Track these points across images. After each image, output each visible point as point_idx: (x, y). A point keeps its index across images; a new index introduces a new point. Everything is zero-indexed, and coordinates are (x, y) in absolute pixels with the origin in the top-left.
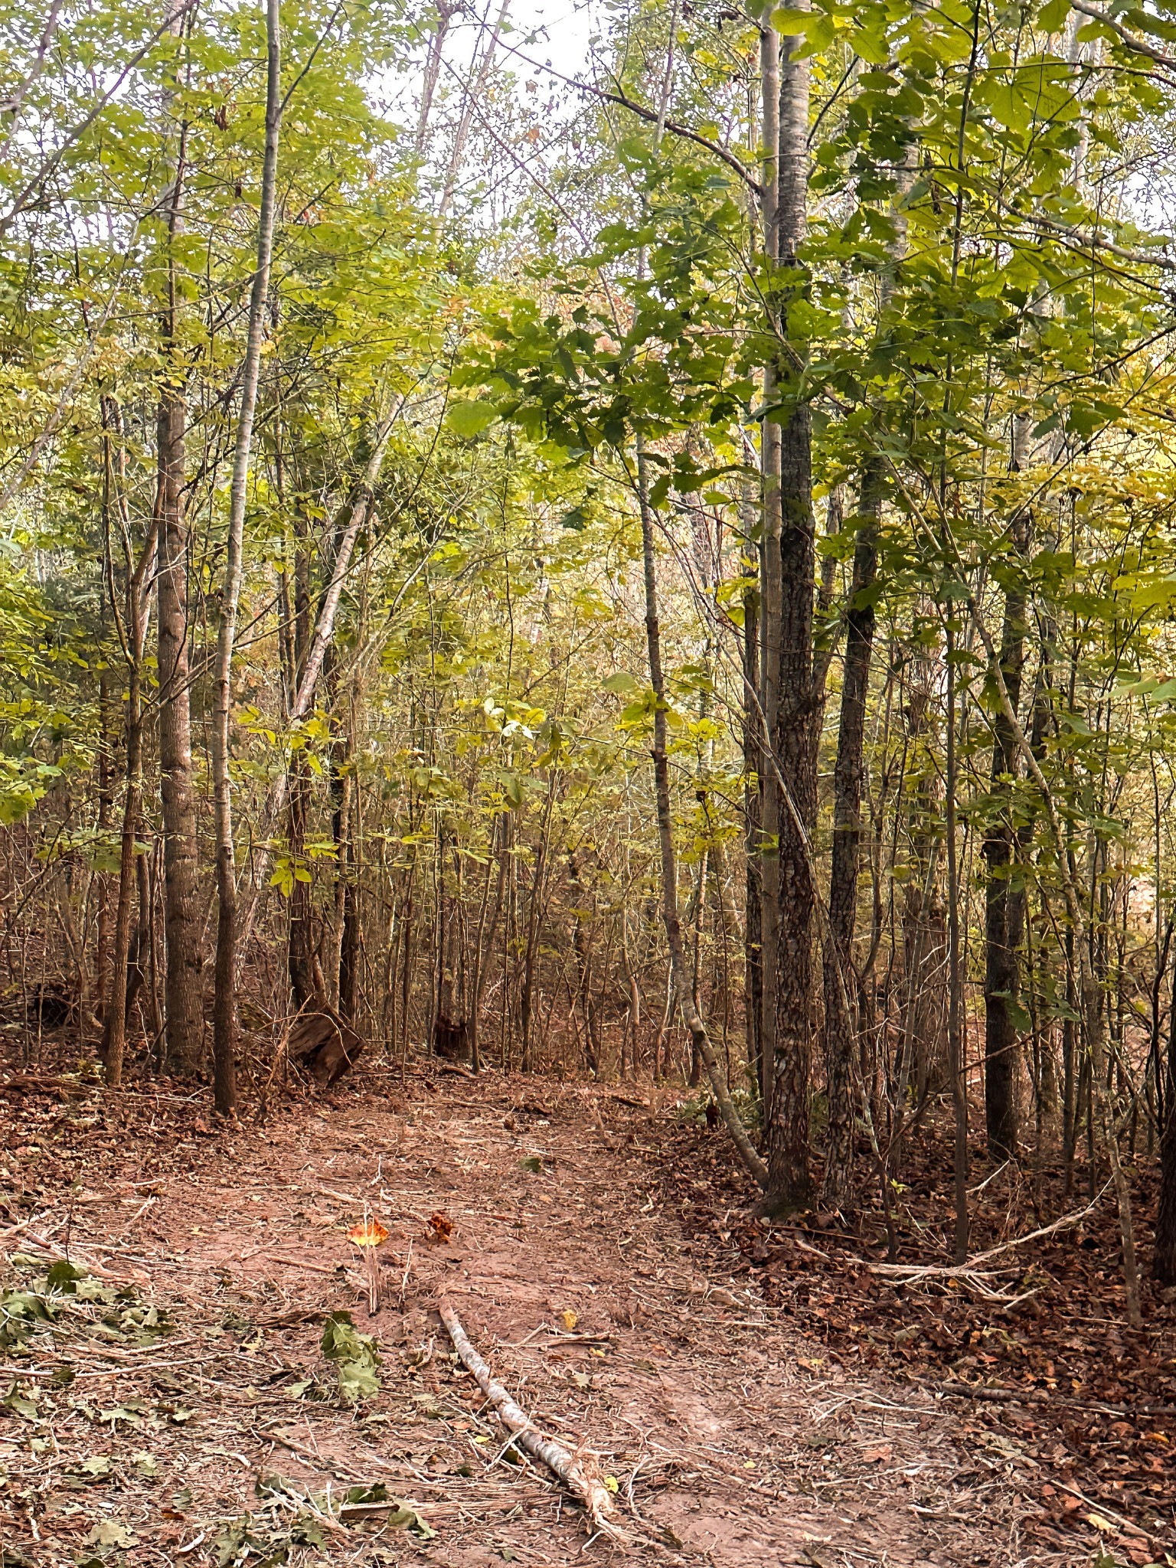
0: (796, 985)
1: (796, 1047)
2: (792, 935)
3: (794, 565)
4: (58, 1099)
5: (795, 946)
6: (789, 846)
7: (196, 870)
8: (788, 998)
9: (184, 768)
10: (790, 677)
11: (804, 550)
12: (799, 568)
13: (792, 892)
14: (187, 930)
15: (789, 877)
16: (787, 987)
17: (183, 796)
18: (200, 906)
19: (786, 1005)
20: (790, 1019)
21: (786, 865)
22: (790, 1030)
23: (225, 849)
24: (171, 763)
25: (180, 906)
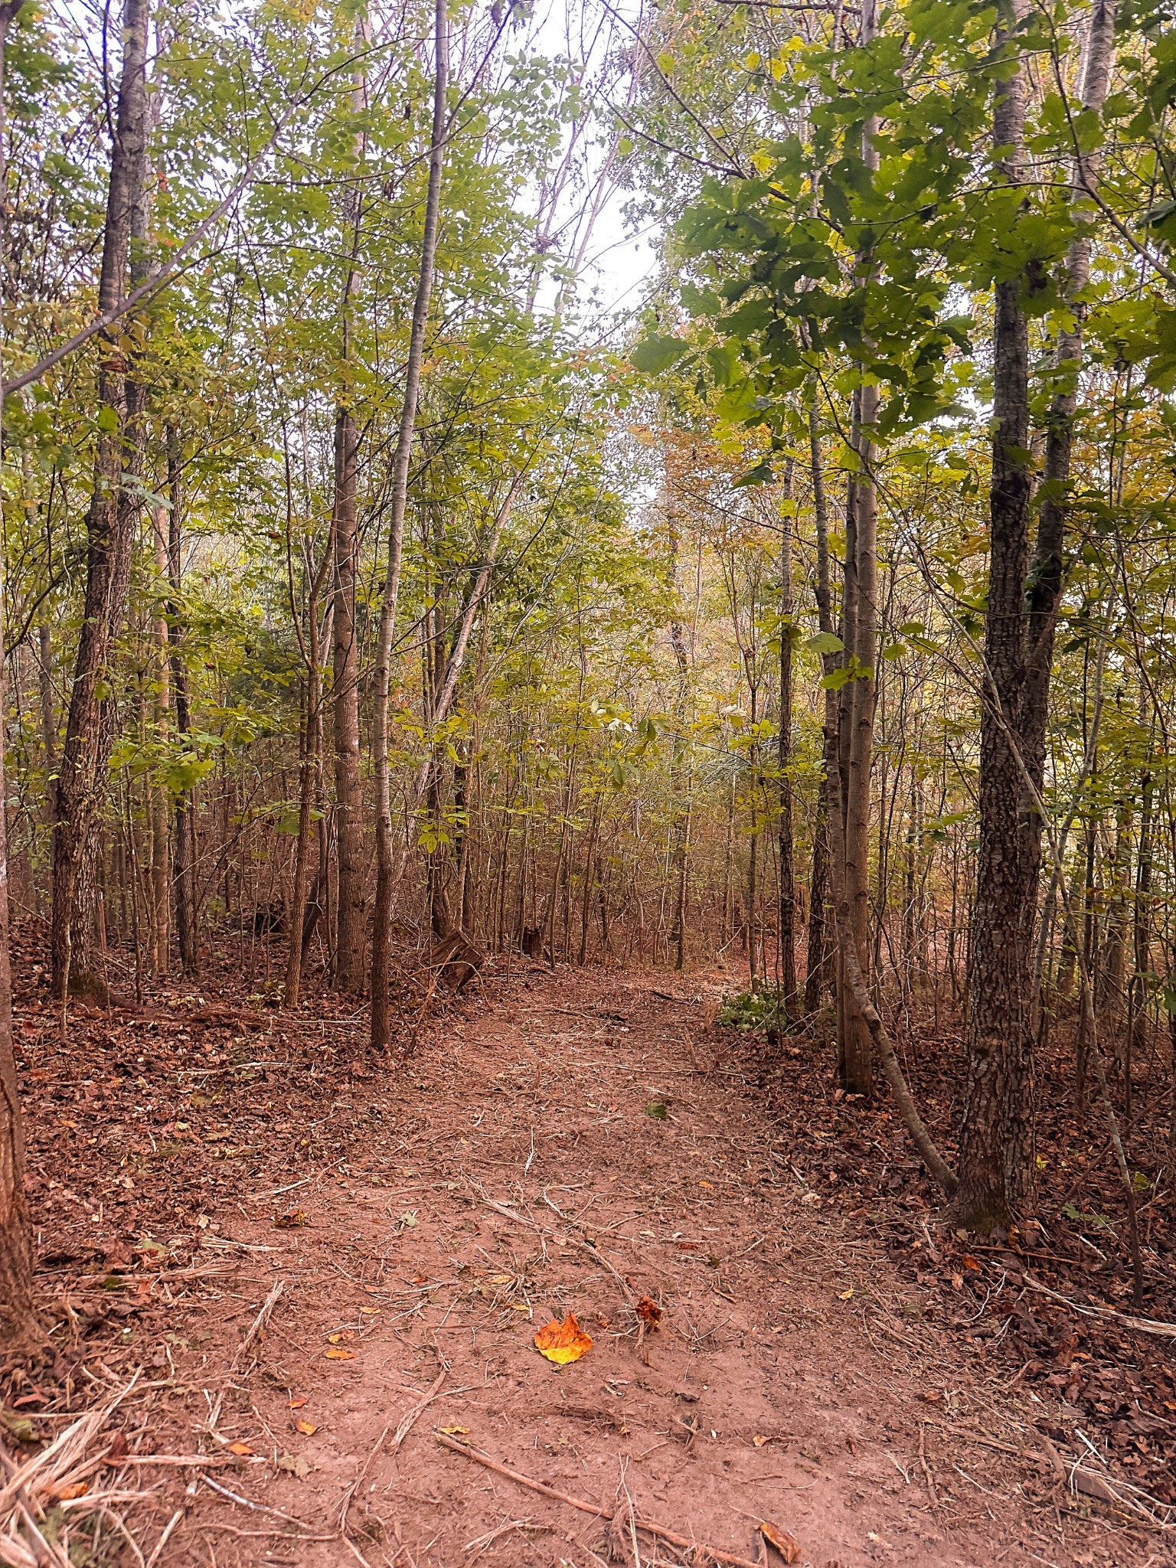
0: (1001, 980)
1: (999, 1048)
2: (999, 926)
3: (1010, 521)
4: (236, 1030)
5: (1000, 938)
6: (997, 829)
7: (362, 830)
8: (992, 995)
9: (353, 754)
10: (1003, 643)
11: (1022, 504)
12: (1016, 523)
13: (998, 879)
14: (353, 880)
15: (995, 862)
16: (991, 981)
17: (351, 775)
18: (365, 860)
19: (989, 1002)
20: (995, 1017)
21: (993, 849)
22: (994, 1029)
23: (383, 819)
24: (343, 749)
25: (348, 860)
